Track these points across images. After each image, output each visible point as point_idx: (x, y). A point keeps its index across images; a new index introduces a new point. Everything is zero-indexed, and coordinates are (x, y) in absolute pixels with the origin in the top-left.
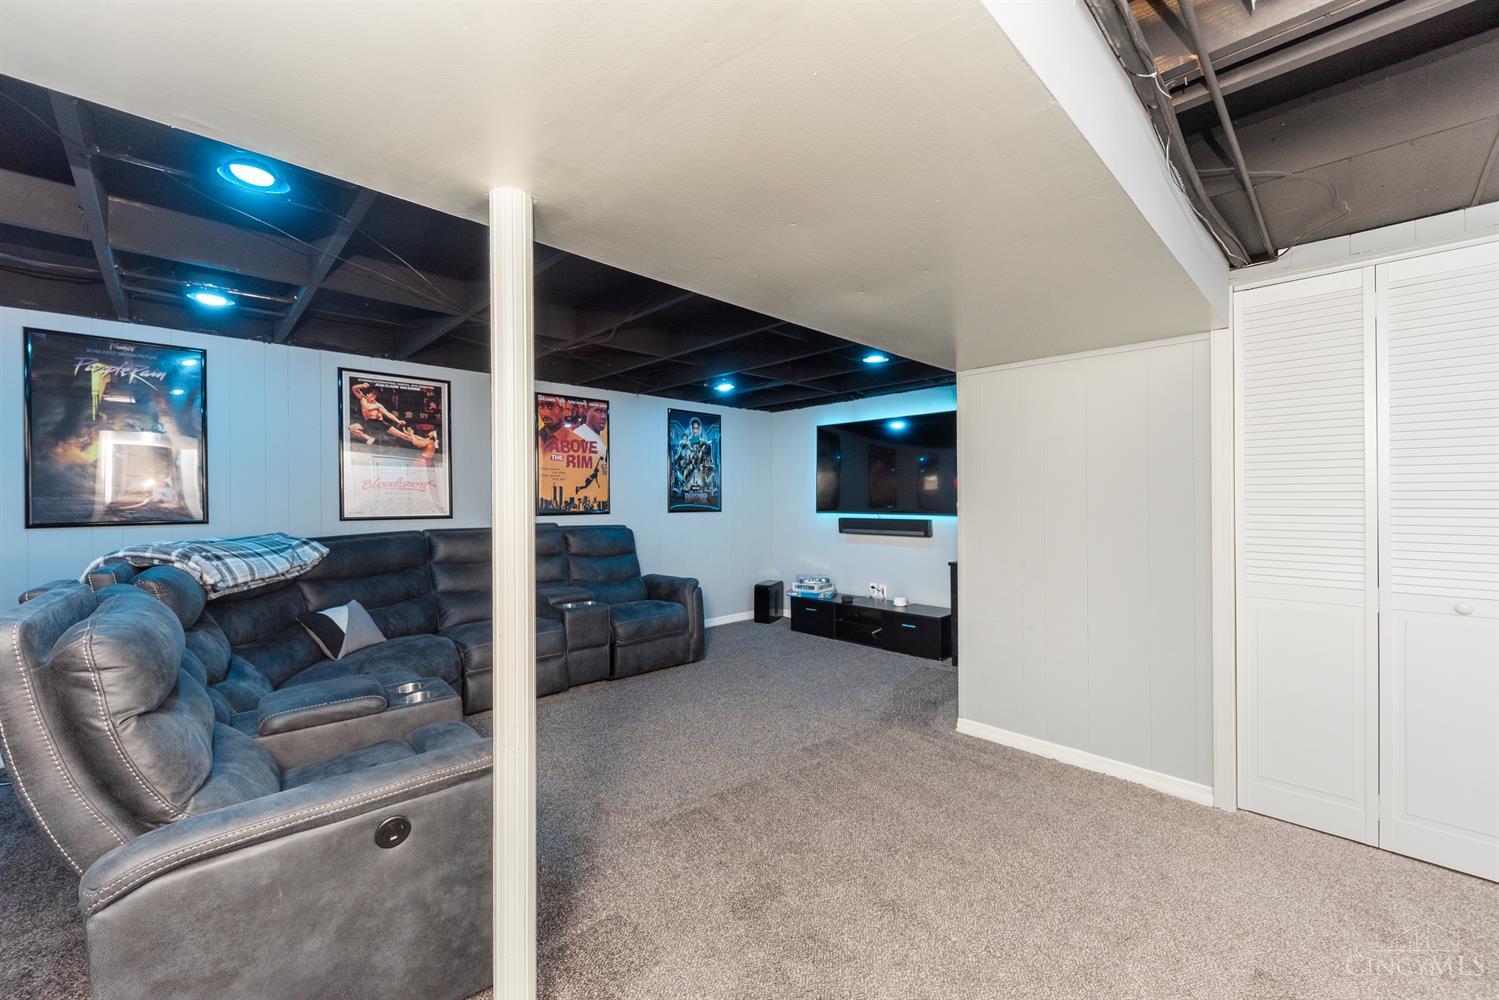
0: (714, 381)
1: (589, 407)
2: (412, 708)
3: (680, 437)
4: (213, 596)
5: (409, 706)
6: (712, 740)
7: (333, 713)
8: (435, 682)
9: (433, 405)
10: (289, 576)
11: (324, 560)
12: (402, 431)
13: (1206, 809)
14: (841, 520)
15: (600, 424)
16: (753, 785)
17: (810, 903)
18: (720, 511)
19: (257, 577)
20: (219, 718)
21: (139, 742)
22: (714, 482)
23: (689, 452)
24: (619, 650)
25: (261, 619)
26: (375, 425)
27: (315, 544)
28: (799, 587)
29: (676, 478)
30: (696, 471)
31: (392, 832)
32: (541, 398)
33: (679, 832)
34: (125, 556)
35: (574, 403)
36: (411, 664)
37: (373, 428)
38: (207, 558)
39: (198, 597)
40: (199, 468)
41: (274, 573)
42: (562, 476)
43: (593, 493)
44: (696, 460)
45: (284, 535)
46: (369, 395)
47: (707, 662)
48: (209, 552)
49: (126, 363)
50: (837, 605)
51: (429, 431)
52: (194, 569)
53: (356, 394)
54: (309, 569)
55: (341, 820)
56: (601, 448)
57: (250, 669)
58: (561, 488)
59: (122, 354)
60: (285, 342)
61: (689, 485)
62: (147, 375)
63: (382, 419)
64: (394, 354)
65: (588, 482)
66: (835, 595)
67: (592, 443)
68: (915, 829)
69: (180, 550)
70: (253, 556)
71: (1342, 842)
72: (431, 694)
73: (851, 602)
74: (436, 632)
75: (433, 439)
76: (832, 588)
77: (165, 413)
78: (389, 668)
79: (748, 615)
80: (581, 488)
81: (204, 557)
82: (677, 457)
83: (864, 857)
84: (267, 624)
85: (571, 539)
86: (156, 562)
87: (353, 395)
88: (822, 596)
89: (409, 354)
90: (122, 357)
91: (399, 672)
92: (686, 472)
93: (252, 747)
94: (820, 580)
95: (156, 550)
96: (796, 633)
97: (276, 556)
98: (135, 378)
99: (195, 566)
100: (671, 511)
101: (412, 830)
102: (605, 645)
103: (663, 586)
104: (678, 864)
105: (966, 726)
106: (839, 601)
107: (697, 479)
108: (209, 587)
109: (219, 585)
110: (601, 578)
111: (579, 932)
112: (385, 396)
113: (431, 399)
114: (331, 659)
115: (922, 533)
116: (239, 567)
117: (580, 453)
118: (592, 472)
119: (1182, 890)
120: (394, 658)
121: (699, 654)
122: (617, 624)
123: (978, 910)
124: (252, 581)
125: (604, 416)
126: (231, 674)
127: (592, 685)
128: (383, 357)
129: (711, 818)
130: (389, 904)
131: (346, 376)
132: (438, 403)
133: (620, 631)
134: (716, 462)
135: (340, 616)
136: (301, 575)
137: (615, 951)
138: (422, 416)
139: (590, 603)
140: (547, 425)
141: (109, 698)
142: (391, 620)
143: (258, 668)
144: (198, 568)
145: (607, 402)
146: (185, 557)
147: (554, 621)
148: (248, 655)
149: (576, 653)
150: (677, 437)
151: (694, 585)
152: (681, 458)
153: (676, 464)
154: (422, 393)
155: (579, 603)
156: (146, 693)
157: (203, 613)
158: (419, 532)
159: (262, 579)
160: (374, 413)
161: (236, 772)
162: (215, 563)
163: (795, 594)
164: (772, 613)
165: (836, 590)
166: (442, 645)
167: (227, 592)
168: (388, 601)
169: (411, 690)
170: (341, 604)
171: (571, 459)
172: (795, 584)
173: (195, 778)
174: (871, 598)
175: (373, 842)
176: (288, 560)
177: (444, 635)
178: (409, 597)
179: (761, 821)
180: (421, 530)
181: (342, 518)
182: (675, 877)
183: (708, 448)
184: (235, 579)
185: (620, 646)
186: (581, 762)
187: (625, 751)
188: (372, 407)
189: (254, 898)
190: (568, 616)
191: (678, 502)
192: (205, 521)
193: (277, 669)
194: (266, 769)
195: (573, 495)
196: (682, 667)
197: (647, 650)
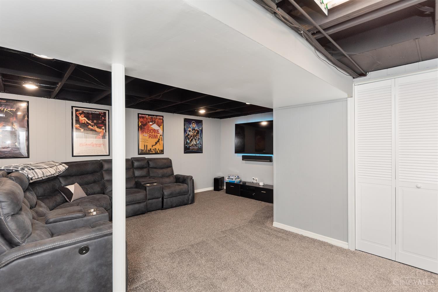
0: (199, 110)
1: (157, 118)
2: (92, 217)
3: (188, 128)
4: (31, 181)
5: (91, 216)
6: (192, 229)
7: (68, 218)
8: (101, 209)
9: (103, 118)
10: (55, 175)
11: (67, 170)
12: (93, 127)
13: (345, 250)
14: (243, 156)
15: (161, 124)
16: (203, 242)
17: (214, 276)
18: (202, 153)
19: (45, 175)
20: (34, 218)
21: (12, 223)
22: (200, 143)
23: (191, 133)
24: (165, 200)
25: (46, 189)
26: (83, 125)
27: (64, 164)
28: (228, 179)
29: (187, 142)
30: (194, 139)
31: (83, 250)
32: (140, 115)
33: (177, 256)
34: (4, 169)
35: (151, 117)
36: (94, 204)
37: (83, 126)
38: (29, 169)
39: (27, 182)
40: (26, 139)
41: (50, 174)
42: (147, 141)
43: (158, 147)
44: (194, 136)
45: (54, 162)
46: (82, 115)
47: (195, 204)
48: (30, 167)
49: (3, 106)
50: (241, 185)
51: (102, 127)
52: (25, 173)
53: (78, 115)
54: (61, 173)
55: (69, 246)
56: (161, 132)
57: (43, 204)
58: (147, 145)
59: (2, 103)
60: (54, 98)
61: (191, 144)
62: (10, 110)
63: (86, 123)
64: (90, 102)
65: (156, 143)
66: (241, 181)
67: (157, 130)
68: (251, 255)
69: (21, 167)
70: (43, 168)
71: (385, 259)
72: (99, 212)
73: (246, 184)
74: (104, 193)
75: (103, 129)
76: (240, 179)
77: (15, 122)
78: (87, 205)
79: (212, 188)
80: (154, 145)
81: (28, 169)
82: (187, 135)
83: (233, 263)
84: (48, 190)
85: (150, 163)
86: (14, 171)
87: (76, 115)
88: (236, 182)
89: (95, 101)
90: (1, 104)
91: (90, 206)
92: (190, 140)
93: (43, 227)
94: (235, 176)
95: (13, 167)
96: (227, 194)
97: (51, 168)
98: (6, 111)
99: (26, 172)
100: (185, 153)
101: (90, 250)
102: (160, 198)
103: (181, 178)
104: (175, 265)
105: (276, 224)
106: (241, 183)
107: (194, 142)
108: (30, 179)
109: (33, 178)
110: (160, 175)
111: (142, 283)
112: (87, 115)
113: (103, 116)
114: (68, 202)
115: (269, 161)
116: (39, 172)
117: (153, 133)
118: (157, 140)
119: (329, 272)
120: (89, 202)
121: (193, 201)
122: (164, 191)
123: (264, 278)
124: (43, 177)
125: (162, 121)
126: (37, 206)
127: (156, 211)
128: (87, 102)
129: (188, 252)
130: (83, 271)
131: (74, 109)
132: (105, 117)
133: (166, 193)
134: (201, 136)
135: (71, 188)
136: (59, 175)
137: (152, 288)
138: (99, 122)
139: (155, 184)
140: (142, 124)
141: (4, 210)
142: (89, 190)
143: (45, 204)
144: (27, 173)
145: (163, 116)
146: (23, 169)
147: (143, 190)
148: (42, 200)
149: (150, 201)
150: (187, 128)
151: (191, 178)
152: (188, 135)
153: (186, 137)
154: (99, 114)
155: (151, 184)
156: (13, 209)
157: (28, 187)
158: (98, 160)
159: (47, 176)
160: (83, 121)
161: (39, 233)
162: (32, 171)
163: (227, 181)
164: (220, 188)
165: (241, 180)
166: (105, 198)
167: (35, 180)
168: (88, 183)
169: (93, 211)
170: (72, 184)
171: (150, 135)
172: (227, 178)
173: (27, 233)
174: (253, 182)
175: (78, 253)
176: (55, 170)
177: (106, 194)
178: (94, 182)
179: (203, 253)
180: (99, 160)
181: (73, 156)
182: (173, 269)
183: (198, 132)
184: (38, 176)
185: (166, 198)
186: (149, 235)
187: (163, 232)
188: (83, 119)
189: (44, 267)
190: (147, 188)
191: (187, 150)
192: (28, 157)
193: (51, 205)
194: (47, 233)
195: (151, 148)
196: (187, 205)
197: (175, 200)
